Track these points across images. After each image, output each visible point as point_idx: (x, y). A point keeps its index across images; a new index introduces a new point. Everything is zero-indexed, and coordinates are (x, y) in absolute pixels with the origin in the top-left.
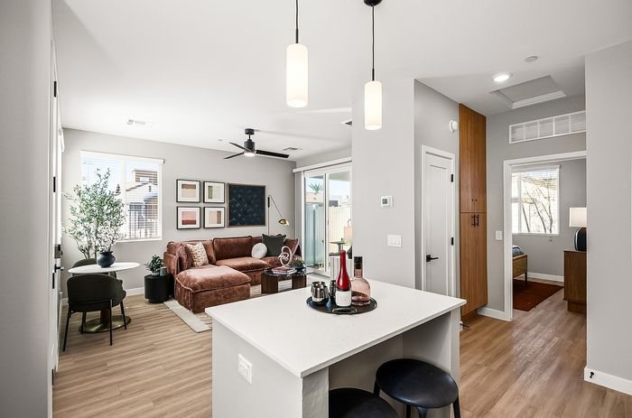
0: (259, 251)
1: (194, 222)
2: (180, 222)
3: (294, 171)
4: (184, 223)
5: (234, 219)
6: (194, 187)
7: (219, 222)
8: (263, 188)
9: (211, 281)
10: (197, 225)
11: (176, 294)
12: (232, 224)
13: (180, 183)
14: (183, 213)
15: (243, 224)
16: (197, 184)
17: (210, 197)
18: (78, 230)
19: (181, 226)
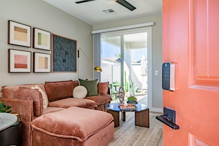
0: (80, 92)
1: (25, 66)
2: (12, 66)
3: (93, 32)
5: (56, 66)
6: (25, 31)
7: (46, 68)
8: (75, 42)
10: (28, 70)
13: (12, 25)
16: (28, 29)
17: (39, 44)
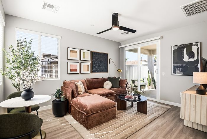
0: (108, 85)
1: (76, 70)
2: (69, 70)
3: (120, 47)
4: (71, 70)
5: (94, 69)
6: (76, 52)
7: (88, 71)
8: (107, 54)
9: (96, 107)
10: (78, 72)
11: (70, 111)
12: (94, 71)
13: (69, 49)
14: (71, 65)
15: (98, 71)
16: (78, 50)
17: (84, 58)
18: (12, 73)
19: (70, 72)
